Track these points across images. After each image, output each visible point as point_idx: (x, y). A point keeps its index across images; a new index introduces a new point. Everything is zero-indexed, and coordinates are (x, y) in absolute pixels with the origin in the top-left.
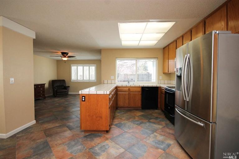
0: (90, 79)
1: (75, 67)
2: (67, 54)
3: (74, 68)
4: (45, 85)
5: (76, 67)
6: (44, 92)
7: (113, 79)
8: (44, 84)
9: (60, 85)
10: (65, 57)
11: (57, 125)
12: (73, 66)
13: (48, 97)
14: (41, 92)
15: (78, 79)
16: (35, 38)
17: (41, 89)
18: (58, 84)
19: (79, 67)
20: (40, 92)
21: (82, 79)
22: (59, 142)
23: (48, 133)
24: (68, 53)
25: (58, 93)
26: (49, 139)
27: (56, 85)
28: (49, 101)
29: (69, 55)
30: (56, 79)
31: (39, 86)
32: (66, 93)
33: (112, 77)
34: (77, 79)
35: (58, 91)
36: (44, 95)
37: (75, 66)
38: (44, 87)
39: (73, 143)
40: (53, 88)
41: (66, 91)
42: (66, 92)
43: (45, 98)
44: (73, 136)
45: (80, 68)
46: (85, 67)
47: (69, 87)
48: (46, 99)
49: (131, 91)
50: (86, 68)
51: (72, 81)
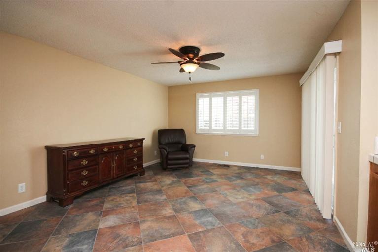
0: (243, 128)
1: (205, 99)
4: (144, 141)
5: (208, 99)
8: (141, 140)
9: (175, 141)
12: (202, 97)
14: (135, 160)
17: (135, 152)
18: (171, 139)
19: (214, 99)
20: (131, 160)
21: (222, 128)
25: (169, 162)
27: (167, 141)
30: (167, 128)
32: (188, 161)
34: (211, 127)
35: (170, 156)
36: (140, 166)
38: (142, 146)
40: (160, 148)
41: (188, 156)
42: (187, 159)
45: (218, 101)
46: (229, 99)
47: (194, 146)
50: (232, 100)
51: (198, 132)
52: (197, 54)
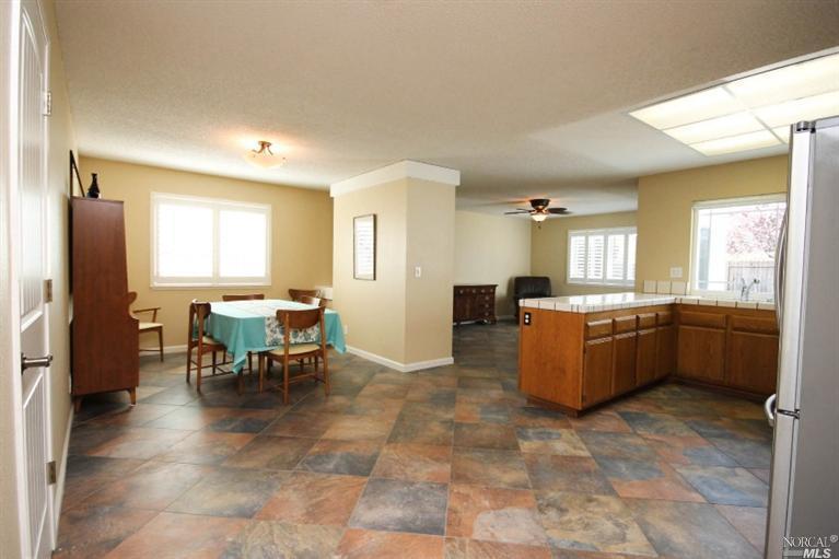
0: (628, 278)
1: (578, 238)
2: (545, 202)
3: (576, 242)
4: (497, 287)
5: (583, 238)
6: (492, 305)
7: (679, 280)
8: (494, 287)
9: (536, 292)
10: (539, 211)
11: (487, 376)
12: (576, 235)
13: (502, 321)
14: (487, 306)
15: (589, 277)
16: (458, 184)
17: (487, 298)
18: (530, 289)
19: (591, 238)
20: (483, 306)
21: (601, 277)
22: (473, 399)
23: (464, 384)
24: (548, 201)
26: (460, 391)
27: (525, 291)
28: (500, 330)
29: (552, 205)
30: (529, 275)
31: (483, 291)
33: (676, 272)
34: (586, 275)
36: (491, 314)
37: (580, 235)
38: (494, 293)
39: (494, 409)
43: (494, 322)
44: (502, 400)
45: (596, 240)
46: (610, 237)
48: (498, 324)
49: (736, 325)
50: (615, 239)
51: (569, 282)
52: (547, 204)
